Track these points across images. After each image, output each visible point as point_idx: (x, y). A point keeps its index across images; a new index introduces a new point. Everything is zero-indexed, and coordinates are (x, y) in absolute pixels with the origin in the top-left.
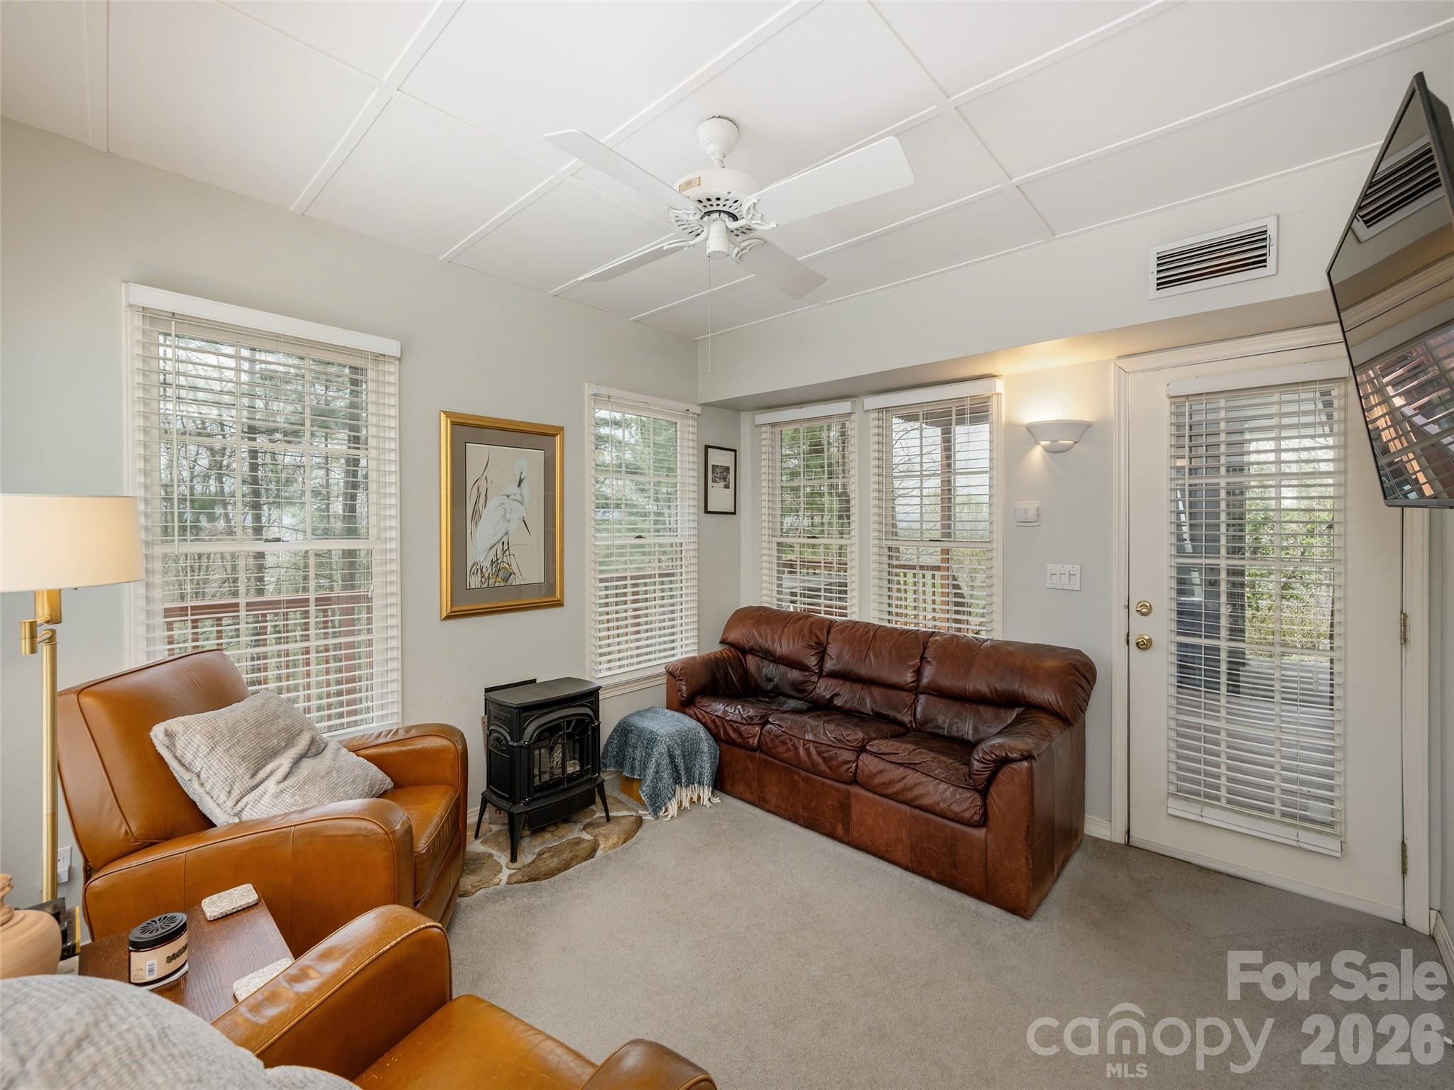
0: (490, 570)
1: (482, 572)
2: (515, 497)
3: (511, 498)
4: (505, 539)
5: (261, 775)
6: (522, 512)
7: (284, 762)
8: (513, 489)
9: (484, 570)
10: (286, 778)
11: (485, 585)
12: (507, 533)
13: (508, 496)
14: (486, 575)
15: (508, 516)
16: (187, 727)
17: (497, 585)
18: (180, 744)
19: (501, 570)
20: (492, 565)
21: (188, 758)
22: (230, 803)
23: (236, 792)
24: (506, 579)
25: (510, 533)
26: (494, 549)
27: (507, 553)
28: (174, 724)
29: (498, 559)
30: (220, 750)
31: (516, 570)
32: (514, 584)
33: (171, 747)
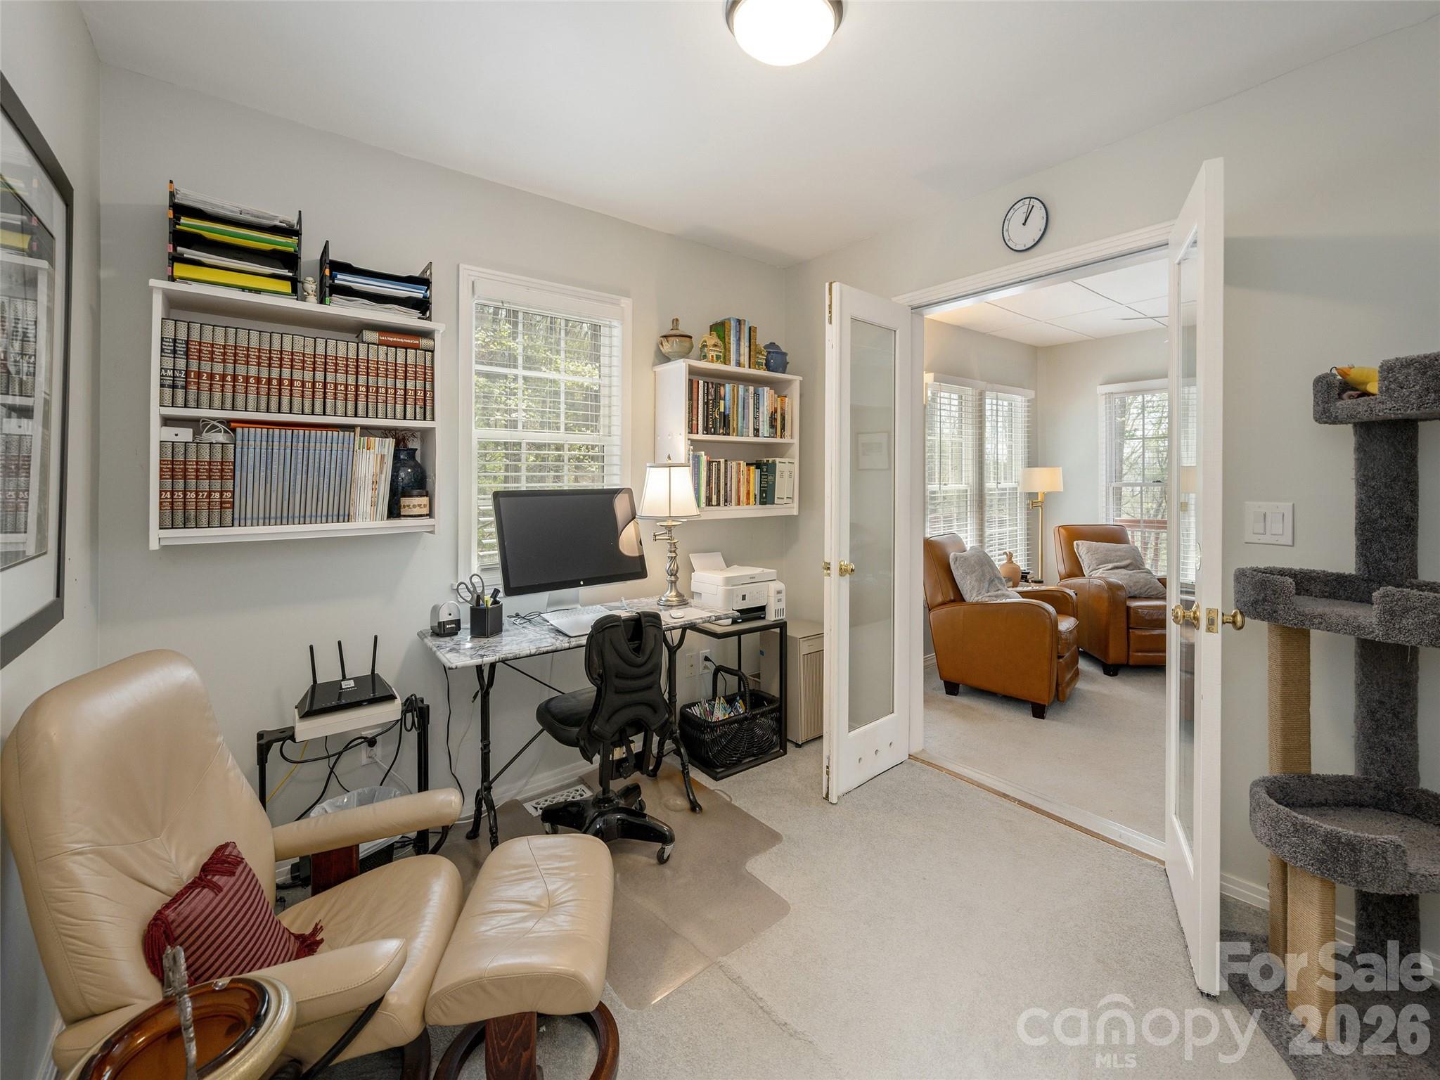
5: (1101, 566)
7: (1110, 566)
10: (1107, 570)
16: (1083, 543)
18: (1080, 548)
21: (1081, 554)
22: (1088, 572)
23: (1091, 569)
28: (1079, 542)
30: (1089, 554)
33: (1078, 549)
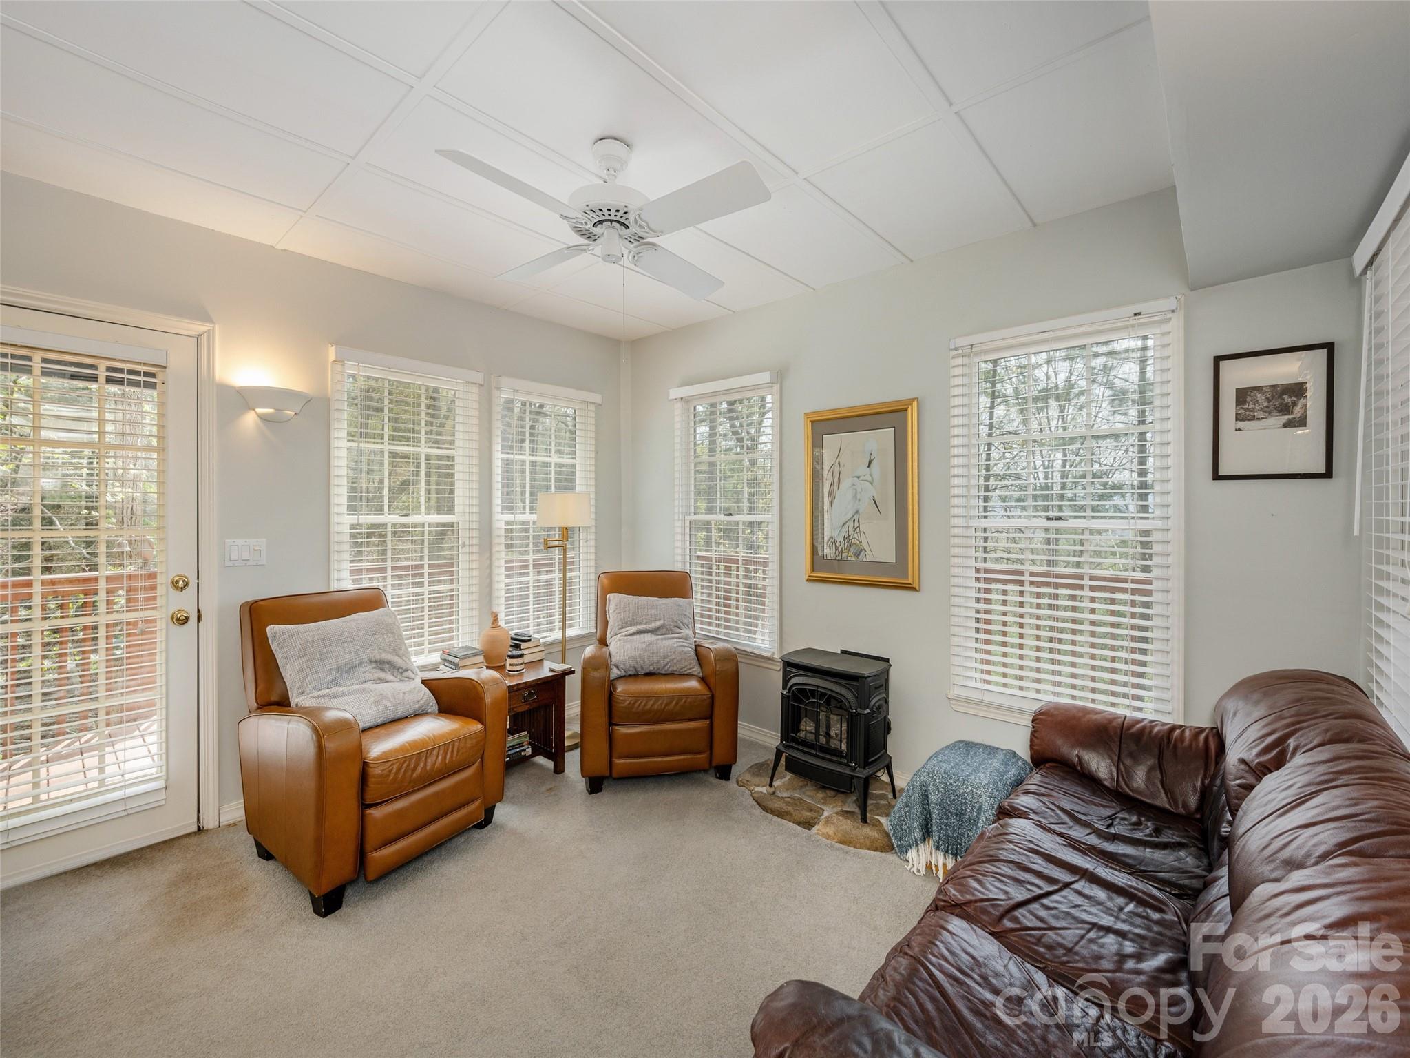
0: (842, 545)
1: (836, 546)
2: (866, 478)
3: (861, 479)
4: (856, 517)
6: (872, 491)
8: (863, 470)
9: (838, 544)
11: (839, 558)
12: (857, 512)
13: (858, 477)
14: (840, 549)
15: (858, 497)
17: (849, 558)
19: (851, 545)
20: (844, 540)
24: (857, 555)
25: (860, 512)
26: (846, 526)
27: (858, 530)
29: (849, 536)
31: (866, 548)
32: (865, 560)
